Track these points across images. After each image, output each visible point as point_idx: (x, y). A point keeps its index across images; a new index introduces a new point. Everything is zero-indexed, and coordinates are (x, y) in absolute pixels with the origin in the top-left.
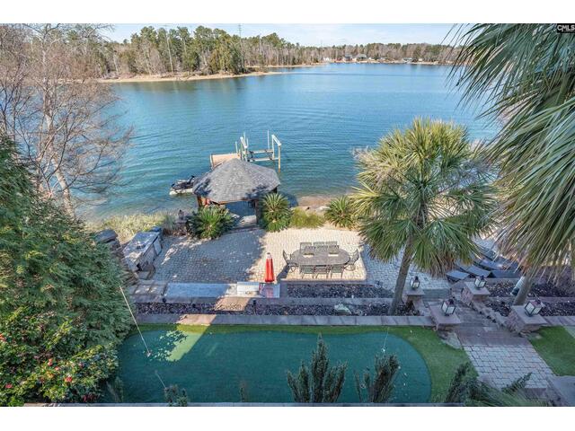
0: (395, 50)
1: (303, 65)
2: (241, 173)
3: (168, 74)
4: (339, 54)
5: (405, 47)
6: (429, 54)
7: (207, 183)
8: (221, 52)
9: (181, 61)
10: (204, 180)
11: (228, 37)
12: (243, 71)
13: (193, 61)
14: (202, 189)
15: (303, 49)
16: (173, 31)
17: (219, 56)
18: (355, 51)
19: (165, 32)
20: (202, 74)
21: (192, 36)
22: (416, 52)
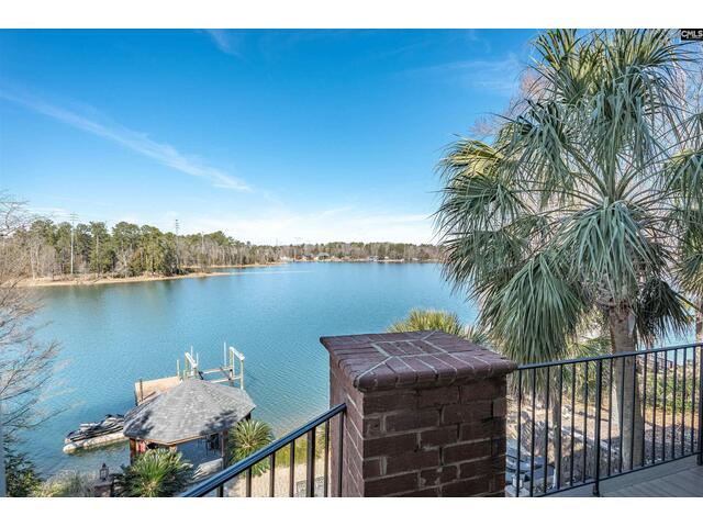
0: (359, 248)
1: (257, 264)
2: (201, 398)
3: (63, 276)
4: (297, 253)
5: (369, 247)
6: (394, 252)
7: (146, 418)
8: (149, 251)
9: (88, 261)
10: (140, 415)
11: (159, 234)
12: (178, 272)
13: (107, 261)
14: (138, 426)
15: (255, 248)
16: (83, 227)
17: (145, 254)
18: (315, 250)
19: (69, 226)
20: (118, 276)
21: (110, 232)
22: (380, 251)
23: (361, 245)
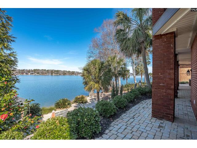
0: (44, 71)
4: (22, 72)
5: (48, 71)
6: (56, 72)
18: (29, 71)
22: (51, 72)
23: (45, 70)
